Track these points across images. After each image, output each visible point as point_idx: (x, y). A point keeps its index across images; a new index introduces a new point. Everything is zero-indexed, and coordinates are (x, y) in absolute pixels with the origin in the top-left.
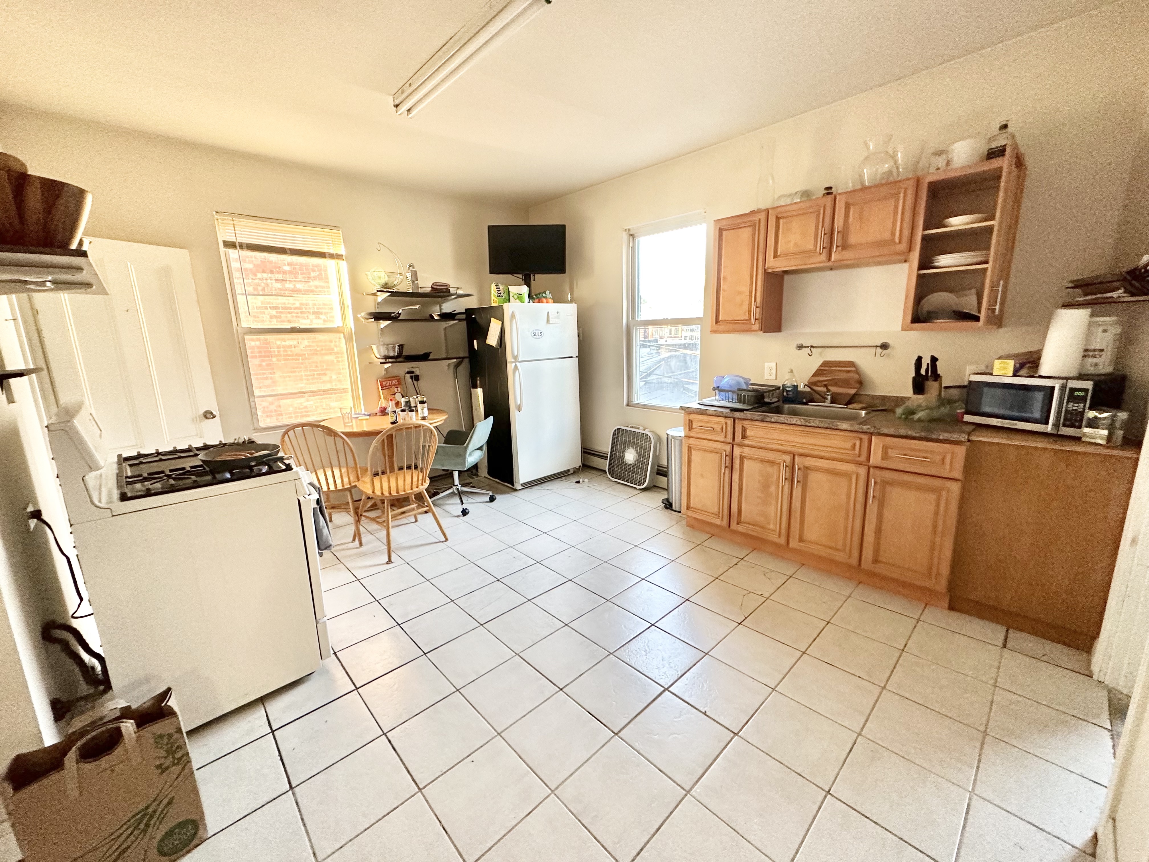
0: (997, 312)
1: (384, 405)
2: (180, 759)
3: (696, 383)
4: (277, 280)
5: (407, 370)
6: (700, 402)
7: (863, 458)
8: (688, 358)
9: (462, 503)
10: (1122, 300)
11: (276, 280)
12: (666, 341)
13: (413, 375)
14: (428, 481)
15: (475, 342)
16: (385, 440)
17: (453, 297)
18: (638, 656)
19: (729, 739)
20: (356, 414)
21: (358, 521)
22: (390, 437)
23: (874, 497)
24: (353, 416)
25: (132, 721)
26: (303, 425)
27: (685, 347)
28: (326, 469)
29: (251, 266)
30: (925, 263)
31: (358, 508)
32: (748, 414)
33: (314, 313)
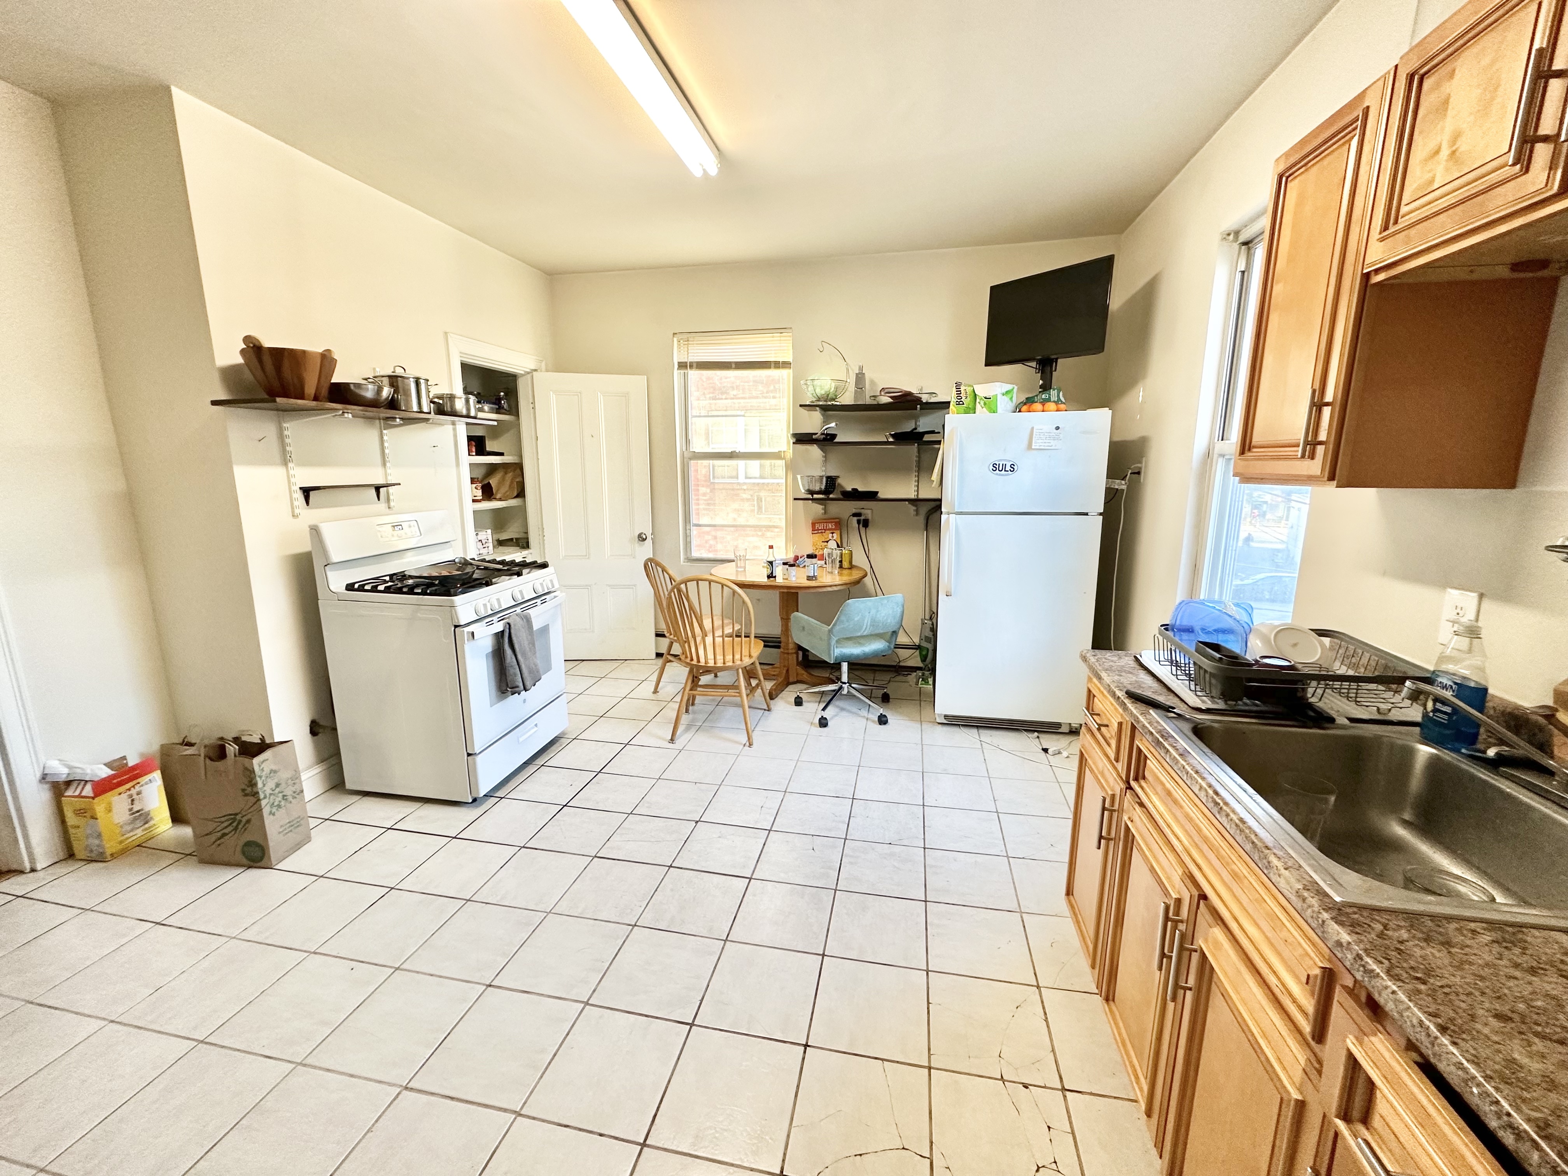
2: (255, 793)
5: (854, 511)
9: (827, 710)
13: (861, 519)
25: (236, 747)
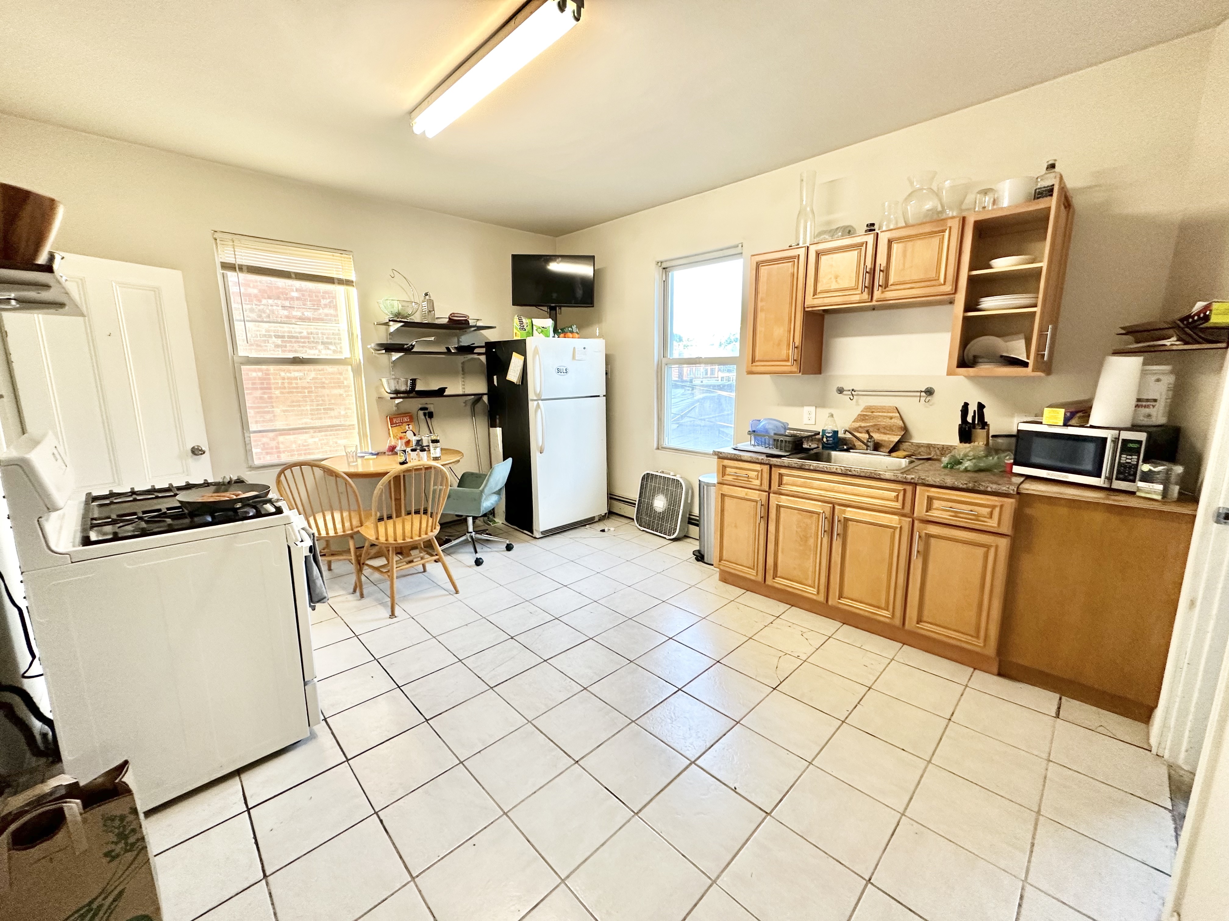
0: (1046, 358)
1: (393, 444)
2: (133, 845)
3: (731, 427)
4: (284, 307)
5: (420, 406)
6: (734, 447)
7: (907, 509)
8: (723, 401)
9: (476, 552)
10: (1175, 348)
11: (282, 307)
12: (702, 382)
13: (426, 411)
14: (438, 528)
15: (495, 377)
16: (392, 482)
17: (473, 329)
18: (663, 725)
19: (761, 819)
20: (361, 453)
21: (360, 571)
22: (397, 478)
23: (918, 552)
24: (359, 455)
25: (78, 801)
26: (300, 464)
27: (721, 388)
28: (326, 513)
29: (255, 291)
30: (971, 305)
31: (361, 556)
32: (786, 461)
33: (323, 343)
